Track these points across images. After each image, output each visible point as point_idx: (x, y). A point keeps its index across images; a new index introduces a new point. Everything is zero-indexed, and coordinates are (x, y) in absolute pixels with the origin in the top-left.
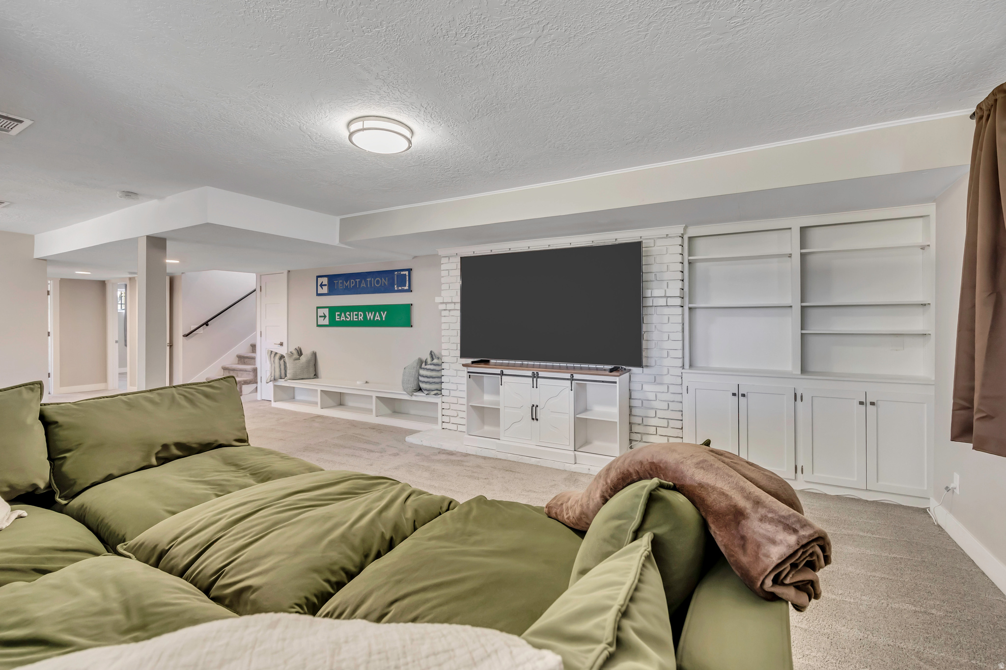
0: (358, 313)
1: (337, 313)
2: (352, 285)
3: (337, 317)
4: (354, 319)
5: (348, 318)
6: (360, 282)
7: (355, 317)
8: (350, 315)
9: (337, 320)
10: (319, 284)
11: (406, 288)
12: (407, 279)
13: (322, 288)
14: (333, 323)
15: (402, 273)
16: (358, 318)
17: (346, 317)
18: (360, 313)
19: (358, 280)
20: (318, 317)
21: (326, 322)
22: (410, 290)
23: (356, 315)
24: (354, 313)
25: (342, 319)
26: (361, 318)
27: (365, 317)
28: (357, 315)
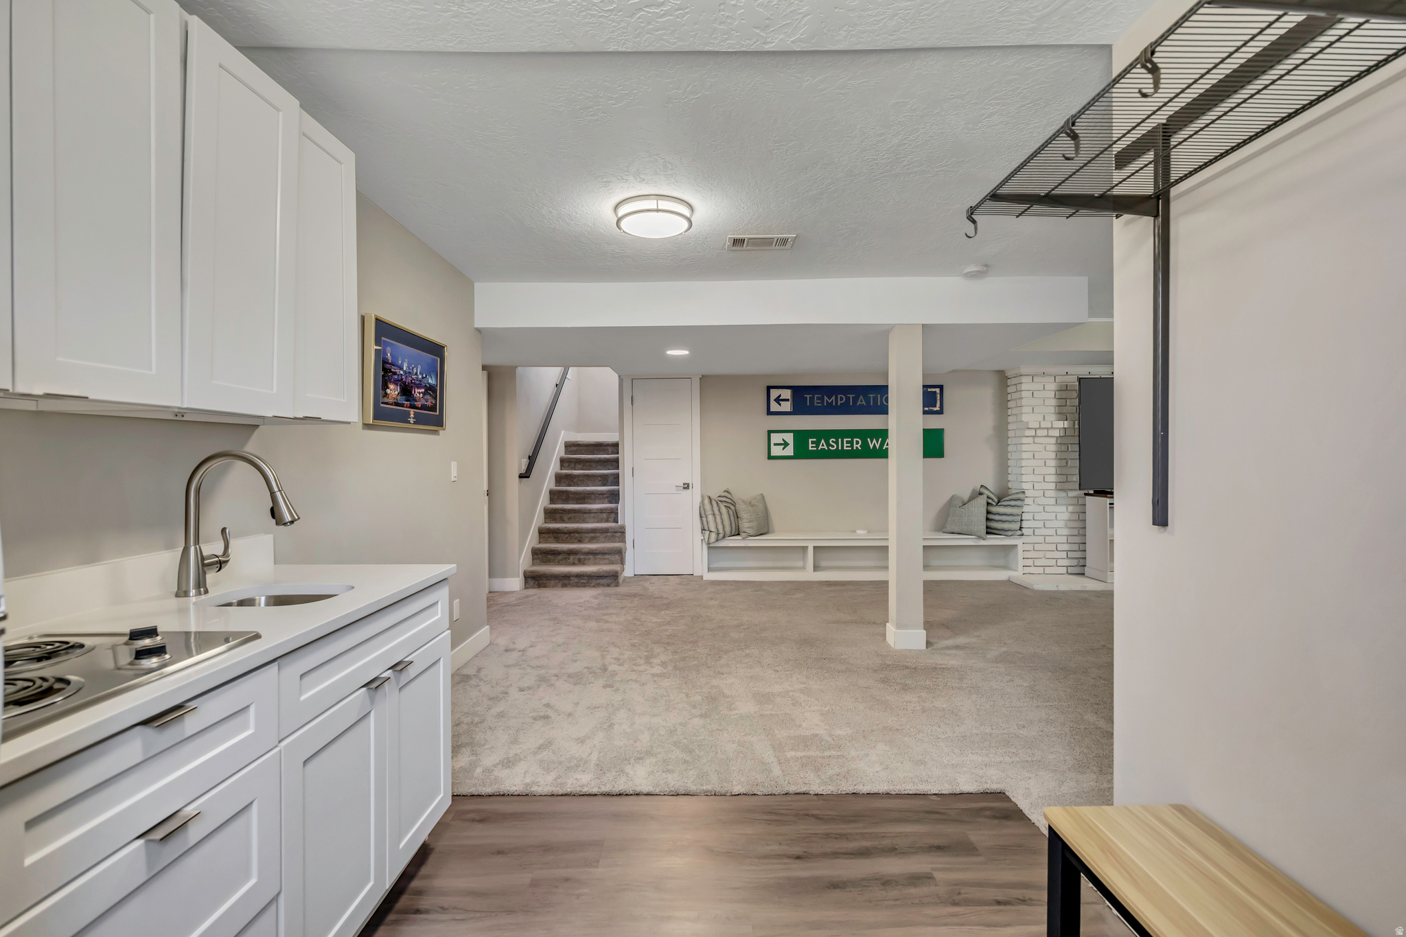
0: (852, 440)
1: (810, 440)
2: (839, 402)
3: (810, 445)
4: (845, 448)
5: (833, 446)
6: (855, 400)
7: (845, 445)
8: (837, 443)
9: (810, 448)
10: (772, 398)
11: (937, 408)
12: (938, 398)
13: (780, 405)
14: (801, 452)
15: (929, 390)
16: (852, 446)
17: (828, 445)
18: (855, 440)
19: (851, 396)
20: (772, 445)
21: (790, 451)
22: (941, 412)
23: (847, 442)
24: (845, 440)
25: (820, 447)
26: (858, 446)
27: (865, 444)
28: (851, 443)
